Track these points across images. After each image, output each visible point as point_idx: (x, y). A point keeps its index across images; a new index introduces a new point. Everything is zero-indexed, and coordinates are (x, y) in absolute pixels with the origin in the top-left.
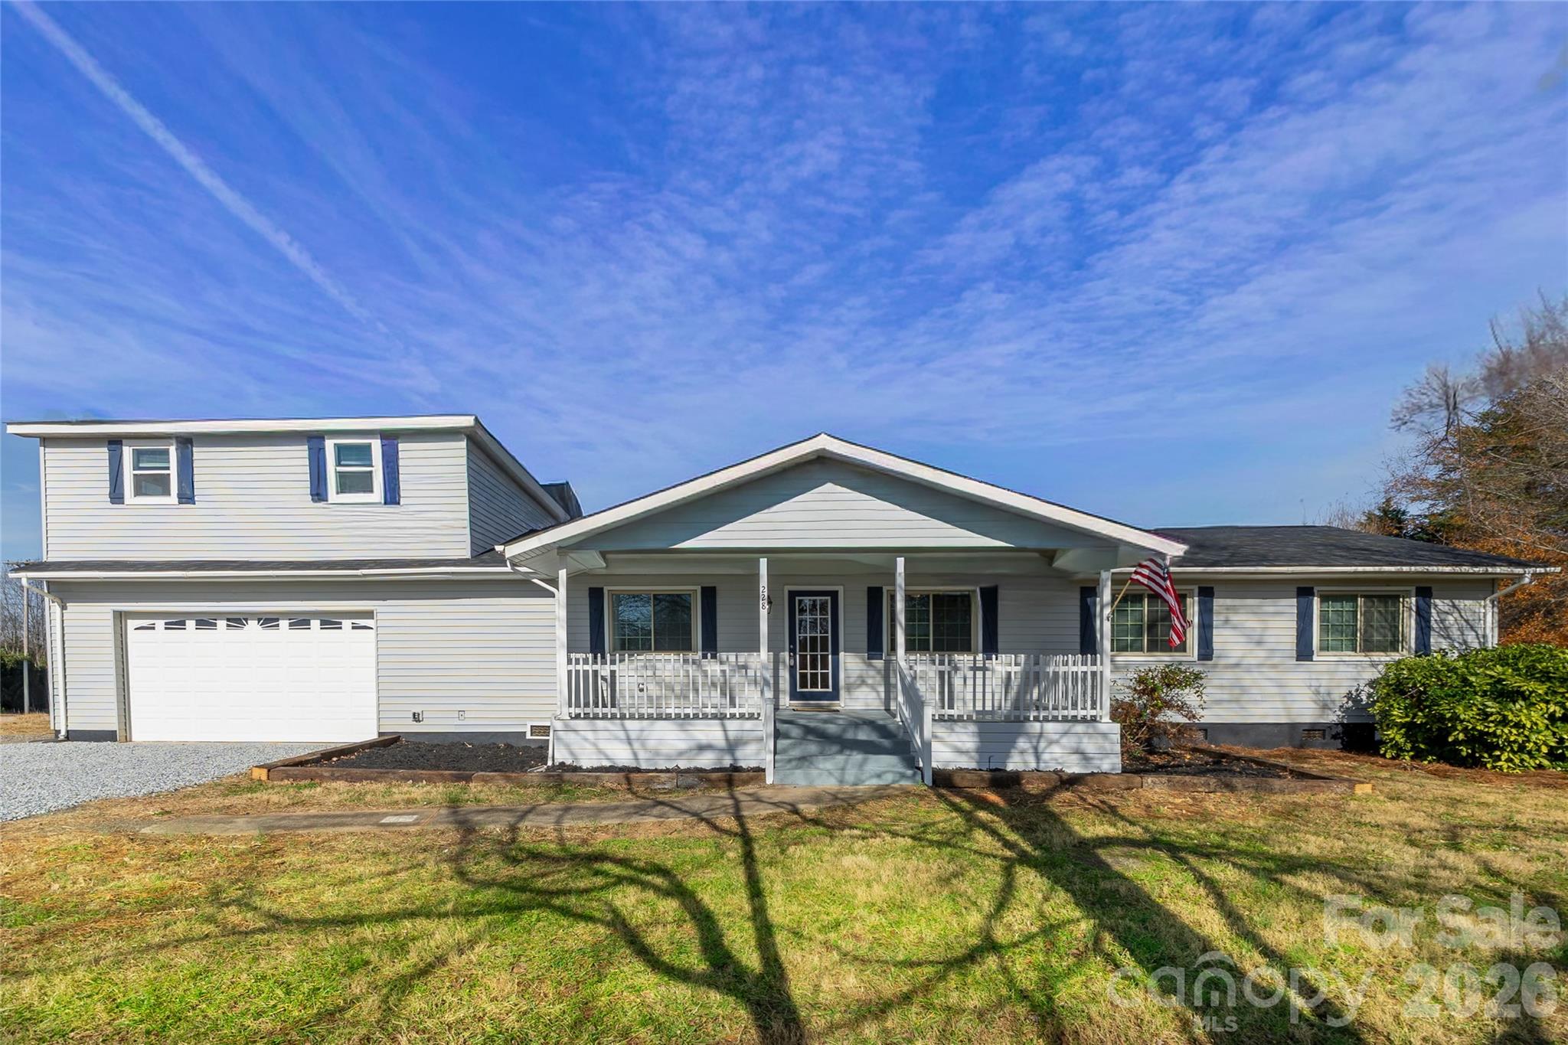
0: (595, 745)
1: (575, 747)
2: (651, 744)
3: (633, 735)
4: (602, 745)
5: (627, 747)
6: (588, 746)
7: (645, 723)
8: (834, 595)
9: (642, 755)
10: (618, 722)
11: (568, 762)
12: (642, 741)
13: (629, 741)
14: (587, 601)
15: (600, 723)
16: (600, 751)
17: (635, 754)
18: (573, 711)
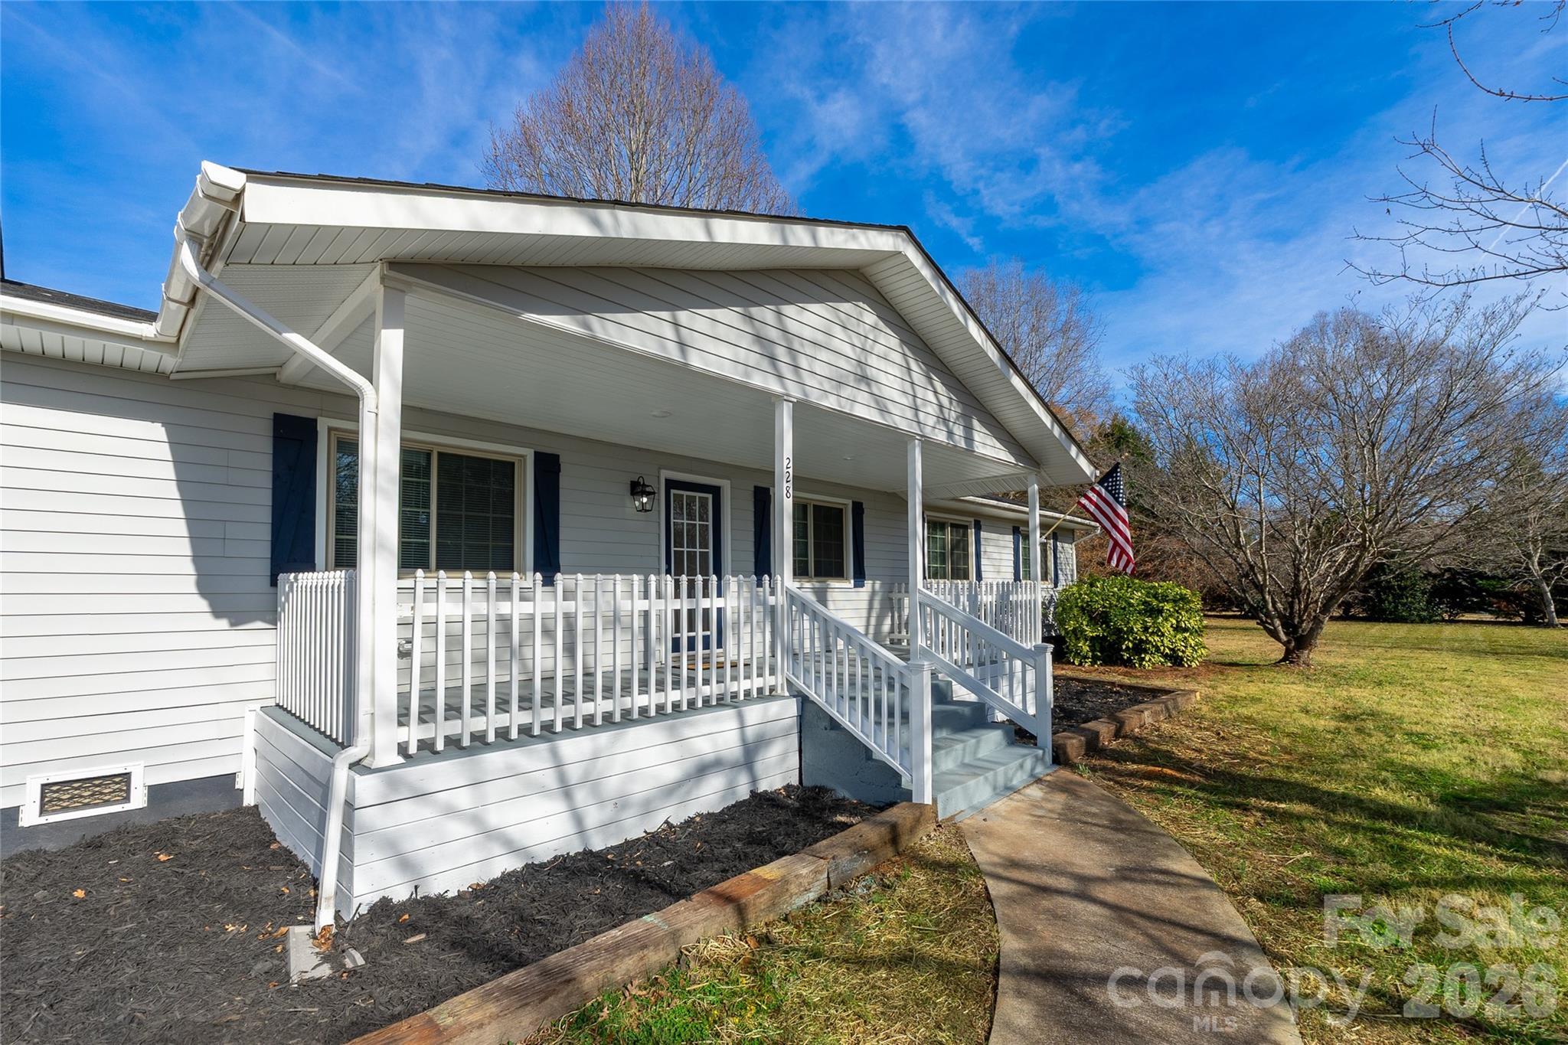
0: (476, 820)
1: (415, 844)
2: (612, 786)
3: (574, 773)
4: (495, 817)
5: (558, 806)
6: (457, 829)
7: (603, 738)
8: (716, 491)
9: (593, 816)
10: (542, 747)
11: (400, 894)
12: (592, 781)
13: (566, 790)
14: (266, 446)
15: (495, 760)
16: (490, 834)
17: (578, 820)
18: (413, 734)
